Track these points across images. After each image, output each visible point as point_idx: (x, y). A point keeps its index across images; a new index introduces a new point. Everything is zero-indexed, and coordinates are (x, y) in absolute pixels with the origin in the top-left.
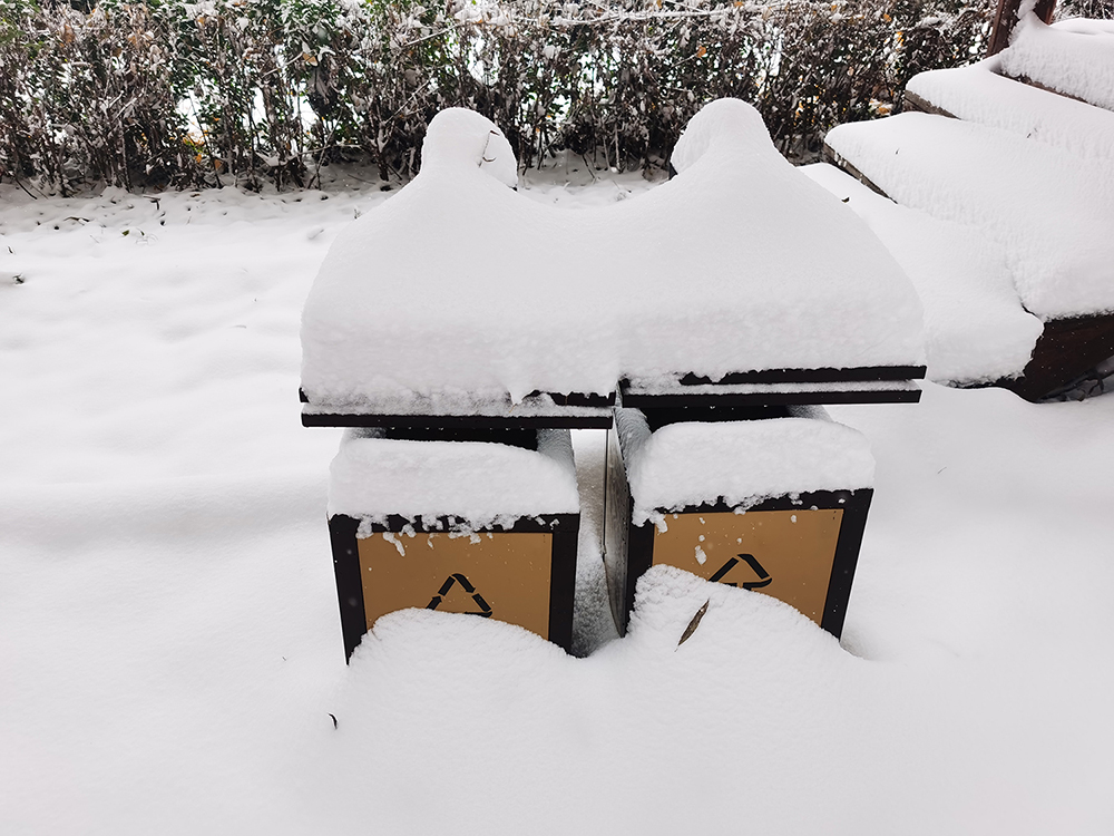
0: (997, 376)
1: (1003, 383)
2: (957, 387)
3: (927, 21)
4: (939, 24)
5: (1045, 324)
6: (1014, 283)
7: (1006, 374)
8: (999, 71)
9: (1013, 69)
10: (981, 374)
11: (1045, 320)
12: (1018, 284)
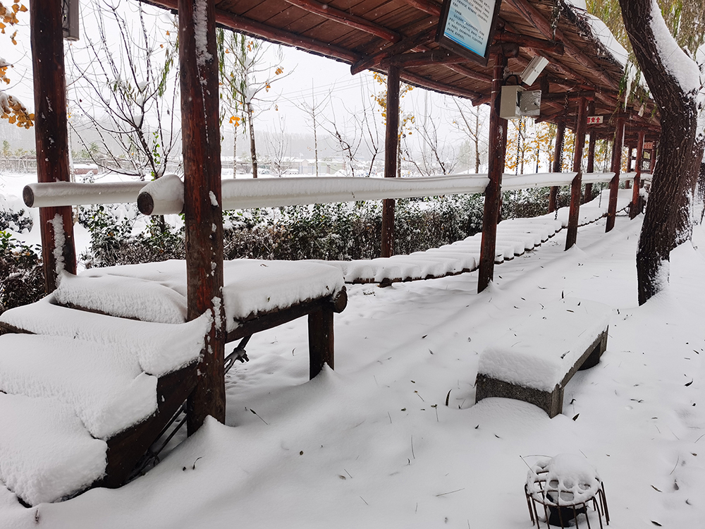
0: (91, 482)
1: (97, 484)
2: (69, 499)
3: (12, 275)
4: (21, 276)
5: (107, 442)
6: (84, 424)
7: (95, 478)
8: (55, 302)
9: (62, 299)
10: (80, 485)
11: (106, 439)
12: (86, 424)
